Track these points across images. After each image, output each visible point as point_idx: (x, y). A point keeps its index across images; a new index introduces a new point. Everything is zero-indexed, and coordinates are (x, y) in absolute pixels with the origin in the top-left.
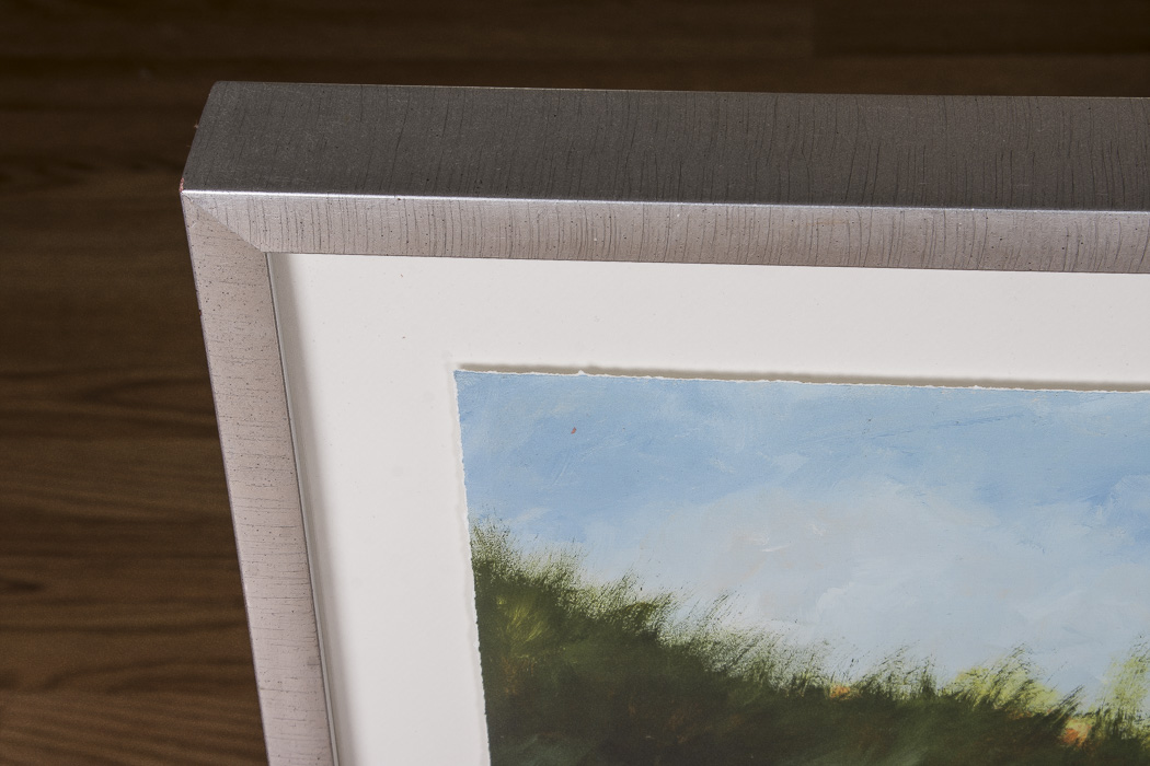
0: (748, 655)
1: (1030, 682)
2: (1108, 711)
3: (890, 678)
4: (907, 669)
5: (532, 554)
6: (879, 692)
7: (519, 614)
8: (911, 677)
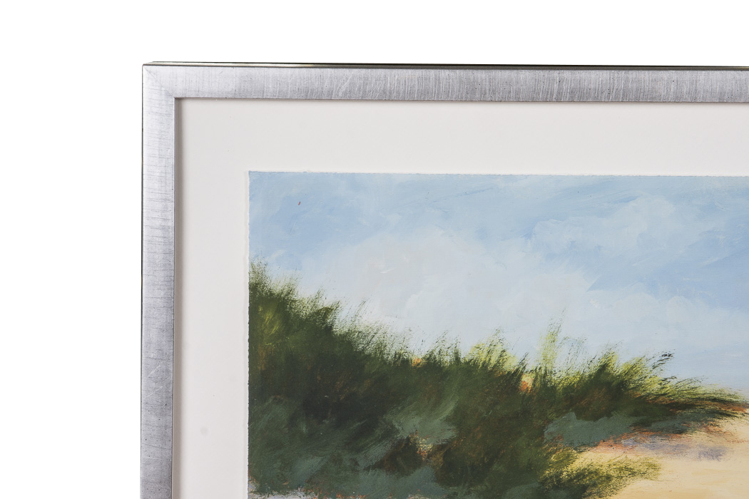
0: (374, 340)
1: (504, 351)
2: (540, 368)
3: (440, 352)
4: (447, 345)
5: (276, 282)
6: (435, 361)
7: (268, 316)
8: (449, 351)
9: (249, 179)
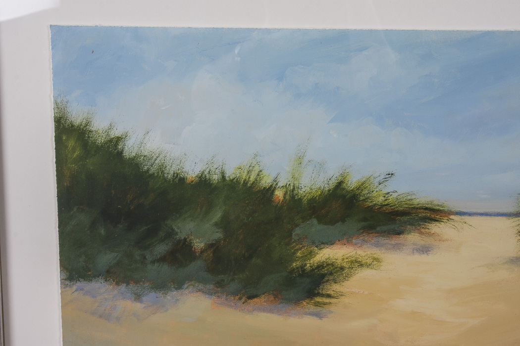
0: (157, 162)
1: (261, 171)
2: (289, 185)
3: (209, 172)
4: (215, 166)
5: (76, 116)
6: (205, 179)
7: (71, 143)
8: (217, 171)
9: (50, 32)
